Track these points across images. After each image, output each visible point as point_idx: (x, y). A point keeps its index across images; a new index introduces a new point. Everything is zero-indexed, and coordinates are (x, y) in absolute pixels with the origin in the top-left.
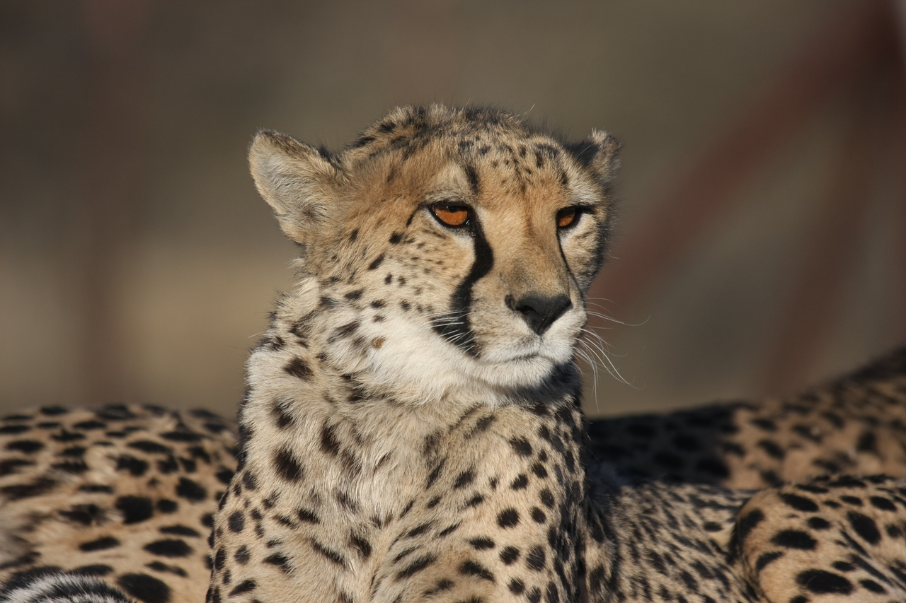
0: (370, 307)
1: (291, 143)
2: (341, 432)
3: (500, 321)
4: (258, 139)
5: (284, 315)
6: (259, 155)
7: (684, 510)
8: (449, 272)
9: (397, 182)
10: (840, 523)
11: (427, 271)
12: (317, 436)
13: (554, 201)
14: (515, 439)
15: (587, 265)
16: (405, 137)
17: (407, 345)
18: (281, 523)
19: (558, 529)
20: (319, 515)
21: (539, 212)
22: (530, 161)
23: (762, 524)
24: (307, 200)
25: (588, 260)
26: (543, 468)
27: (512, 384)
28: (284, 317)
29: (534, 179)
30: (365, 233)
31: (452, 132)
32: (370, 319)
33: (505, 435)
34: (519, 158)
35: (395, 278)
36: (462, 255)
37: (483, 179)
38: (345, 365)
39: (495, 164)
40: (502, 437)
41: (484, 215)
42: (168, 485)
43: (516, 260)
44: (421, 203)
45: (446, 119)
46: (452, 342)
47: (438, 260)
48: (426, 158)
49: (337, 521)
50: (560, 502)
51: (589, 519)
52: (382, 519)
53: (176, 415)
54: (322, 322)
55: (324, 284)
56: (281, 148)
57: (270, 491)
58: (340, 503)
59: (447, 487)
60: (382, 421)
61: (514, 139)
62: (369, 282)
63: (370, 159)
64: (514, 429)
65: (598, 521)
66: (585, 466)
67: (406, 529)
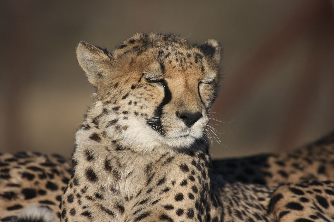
0: (122, 113)
1: (93, 48)
2: (113, 162)
3: (173, 122)
4: (80, 45)
5: (90, 116)
6: (80, 51)
7: (250, 193)
8: (154, 100)
9: (134, 64)
10: (313, 200)
11: (146, 99)
12: (103, 164)
14: (181, 165)
16: (139, 46)
17: (137, 129)
18: (88, 199)
19: (199, 202)
20: (104, 196)
21: (191, 78)
23: (282, 200)
24: (99, 70)
26: (193, 177)
27: (178, 147)
30: (121, 84)
31: (157, 45)
32: (122, 118)
33: (178, 164)
34: (187, 58)
35: (133, 102)
36: (160, 93)
37: (166, 68)
38: (113, 137)
40: (176, 164)
42: (42, 184)
43: (181, 97)
46: (154, 129)
49: (111, 198)
50: (200, 191)
51: (212, 198)
52: (129, 197)
54: (104, 119)
55: (105, 104)
56: (89, 49)
57: (84, 186)
58: (112, 191)
59: (155, 185)
60: (129, 158)
62: (122, 104)
63: (124, 54)
64: (181, 161)
65: (216, 199)
66: (210, 177)
67: (138, 201)
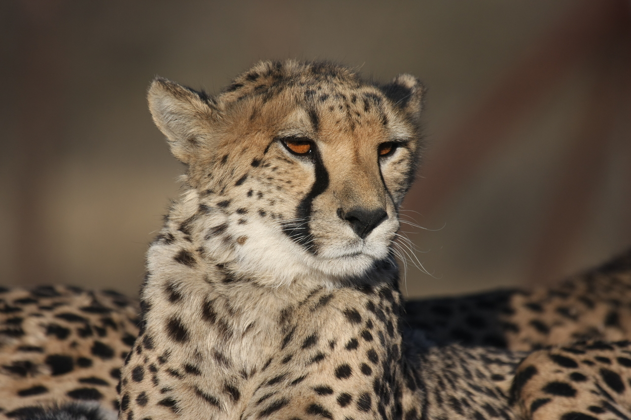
0: (235, 213)
1: (178, 89)
2: (218, 305)
3: (333, 227)
4: (154, 84)
5: (174, 217)
6: (155, 96)
7: (476, 365)
8: (296, 189)
9: (257, 120)
10: (594, 377)
11: (279, 188)
12: (200, 308)
13: (377, 137)
14: (347, 310)
15: (401, 184)
16: (265, 85)
17: (264, 242)
18: (171, 375)
19: (381, 380)
20: (201, 369)
21: (365, 145)
22: (359, 106)
23: (536, 377)
24: (190, 131)
25: (401, 180)
26: (370, 334)
27: (342, 275)
28: (174, 219)
29: (361, 120)
30: (233, 158)
31: (300, 82)
32: (236, 222)
33: (341, 308)
34: (351, 104)
35: (255, 192)
36: (305, 176)
37: (322, 120)
38: (218, 257)
39: (332, 109)
40: (338, 309)
41: (323, 147)
42: (85, 346)
43: (346, 182)
44: (275, 137)
45: (296, 72)
46: (297, 242)
47: (287, 180)
48: (280, 103)
49: (214, 373)
50: (383, 359)
51: (405, 373)
52: (248, 372)
53: (91, 294)
54: (201, 224)
55: (202, 195)
56: (171, 92)
57: (163, 350)
58: (217, 360)
59: (297, 347)
60: (248, 298)
61: (347, 89)
62: (236, 195)
63: (238, 101)
64: (347, 303)
65: (412, 374)
66: (402, 333)
67: (266, 379)
